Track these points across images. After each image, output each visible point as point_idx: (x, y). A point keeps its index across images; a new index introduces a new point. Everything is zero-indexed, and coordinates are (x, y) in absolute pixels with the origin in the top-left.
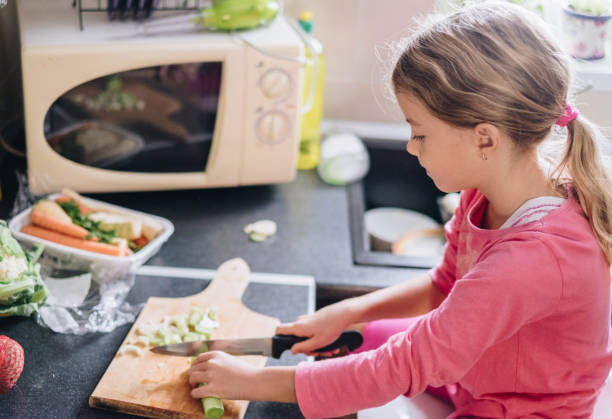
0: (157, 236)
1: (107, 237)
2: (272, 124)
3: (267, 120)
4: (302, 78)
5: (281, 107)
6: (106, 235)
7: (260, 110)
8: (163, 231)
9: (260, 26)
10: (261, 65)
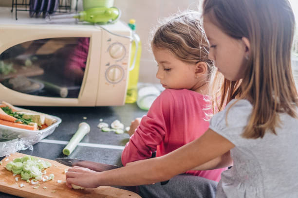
0: (53, 123)
1: (27, 122)
2: (114, 73)
3: (112, 71)
4: (131, 50)
5: (120, 63)
6: (27, 121)
7: (108, 65)
8: (56, 122)
9: (108, 23)
10: (110, 40)
